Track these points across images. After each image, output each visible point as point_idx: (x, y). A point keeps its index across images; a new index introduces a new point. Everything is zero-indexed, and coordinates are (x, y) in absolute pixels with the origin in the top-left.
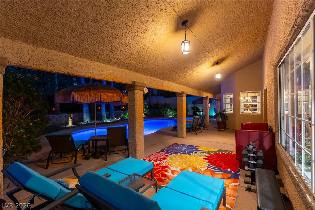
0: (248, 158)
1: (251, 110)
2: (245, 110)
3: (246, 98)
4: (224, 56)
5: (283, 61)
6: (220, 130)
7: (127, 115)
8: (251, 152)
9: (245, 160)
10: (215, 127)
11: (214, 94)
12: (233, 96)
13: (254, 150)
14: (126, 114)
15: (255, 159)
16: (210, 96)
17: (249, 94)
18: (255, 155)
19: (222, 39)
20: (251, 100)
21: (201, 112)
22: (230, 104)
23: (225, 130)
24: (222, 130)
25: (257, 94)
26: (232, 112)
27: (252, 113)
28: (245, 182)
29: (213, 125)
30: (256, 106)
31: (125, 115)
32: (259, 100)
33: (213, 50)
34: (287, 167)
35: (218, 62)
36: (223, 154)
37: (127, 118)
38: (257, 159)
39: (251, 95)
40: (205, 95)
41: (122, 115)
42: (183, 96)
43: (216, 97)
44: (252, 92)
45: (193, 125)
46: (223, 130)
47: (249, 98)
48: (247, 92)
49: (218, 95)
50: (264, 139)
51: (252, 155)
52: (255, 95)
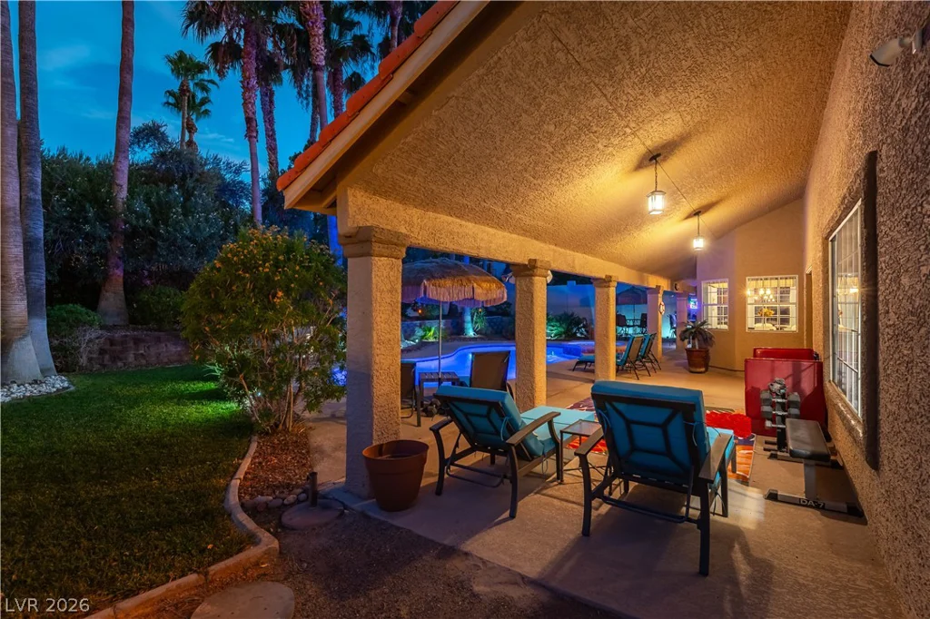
0: (772, 406)
1: (774, 322)
2: (757, 321)
3: (761, 292)
4: (714, 199)
5: (857, 210)
6: (693, 369)
7: (432, 332)
8: (777, 395)
9: (766, 408)
10: (677, 365)
11: (674, 279)
12: (729, 285)
13: (782, 391)
14: (430, 330)
15: (784, 407)
16: (664, 285)
17: (767, 282)
18: (784, 401)
19: (715, 172)
20: (771, 297)
21: (629, 326)
22: (716, 307)
23: (706, 370)
24: (698, 370)
25: (790, 282)
26: (725, 327)
27: (775, 329)
28: (765, 450)
29: (671, 359)
30: (785, 311)
31: (425, 331)
32: (793, 296)
33: (694, 190)
34: (835, 405)
35: (700, 212)
36: (713, 413)
37: (432, 340)
38: (789, 407)
39: (775, 283)
40: (653, 281)
41: (419, 333)
42: (609, 287)
43: (678, 287)
44: (777, 279)
45: (628, 356)
46: (703, 369)
47: (769, 292)
48: (763, 277)
49: (683, 281)
50: (804, 374)
51: (780, 400)
52: (783, 283)
